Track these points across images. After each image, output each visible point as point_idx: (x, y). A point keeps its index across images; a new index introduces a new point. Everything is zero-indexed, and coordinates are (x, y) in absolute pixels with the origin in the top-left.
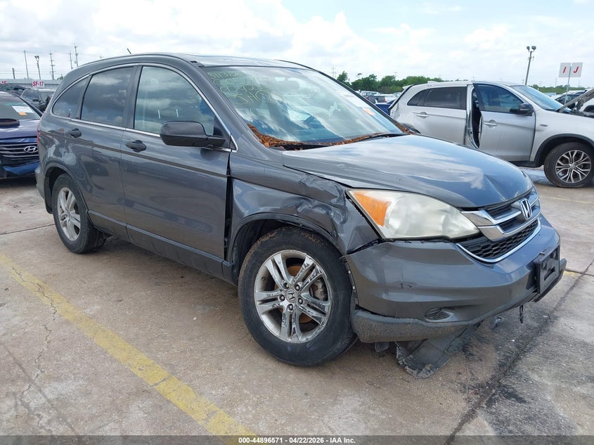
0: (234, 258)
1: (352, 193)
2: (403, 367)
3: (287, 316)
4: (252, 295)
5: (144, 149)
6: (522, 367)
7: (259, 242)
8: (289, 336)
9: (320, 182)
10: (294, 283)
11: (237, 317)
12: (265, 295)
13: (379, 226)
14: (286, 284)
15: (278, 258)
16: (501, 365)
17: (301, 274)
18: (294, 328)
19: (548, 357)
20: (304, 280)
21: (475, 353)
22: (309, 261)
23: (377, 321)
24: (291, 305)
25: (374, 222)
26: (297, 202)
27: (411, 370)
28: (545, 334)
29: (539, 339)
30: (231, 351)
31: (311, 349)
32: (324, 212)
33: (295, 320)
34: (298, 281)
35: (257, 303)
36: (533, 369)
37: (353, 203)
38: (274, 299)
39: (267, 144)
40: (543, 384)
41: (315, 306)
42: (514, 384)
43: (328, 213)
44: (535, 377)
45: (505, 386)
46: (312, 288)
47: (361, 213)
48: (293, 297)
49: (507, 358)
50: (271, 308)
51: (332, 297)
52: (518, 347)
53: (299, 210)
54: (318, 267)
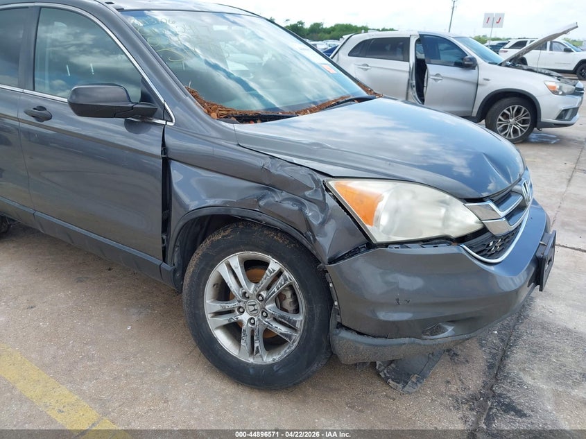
0: (176, 260)
1: (332, 183)
2: (385, 381)
3: (248, 333)
4: (201, 306)
5: (49, 118)
6: (512, 366)
7: (208, 242)
8: (250, 356)
9: (289, 168)
10: (256, 293)
11: (181, 322)
12: (218, 306)
13: (368, 226)
14: (245, 293)
15: (235, 261)
16: (490, 367)
17: (265, 281)
18: (257, 347)
19: (537, 351)
20: (268, 288)
21: (459, 352)
22: (274, 265)
23: (365, 344)
24: (251, 318)
25: (362, 221)
26: (259, 193)
27: (396, 384)
28: (525, 321)
29: (521, 328)
30: (178, 372)
31: (280, 372)
32: (296, 208)
33: (258, 338)
34: (260, 291)
35: (209, 317)
36: (524, 370)
37: (335, 197)
38: (230, 312)
39: (214, 115)
40: (539, 389)
41: (283, 320)
42: (509, 391)
43: (301, 210)
44: (528, 379)
45: (500, 395)
46: (280, 298)
47: (346, 210)
48: (255, 310)
49: (494, 356)
50: (227, 322)
51: (304, 309)
52: (502, 340)
53: (262, 203)
54: (287, 273)
